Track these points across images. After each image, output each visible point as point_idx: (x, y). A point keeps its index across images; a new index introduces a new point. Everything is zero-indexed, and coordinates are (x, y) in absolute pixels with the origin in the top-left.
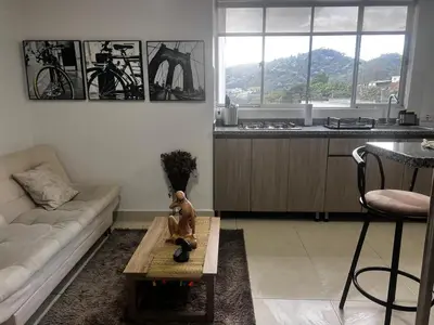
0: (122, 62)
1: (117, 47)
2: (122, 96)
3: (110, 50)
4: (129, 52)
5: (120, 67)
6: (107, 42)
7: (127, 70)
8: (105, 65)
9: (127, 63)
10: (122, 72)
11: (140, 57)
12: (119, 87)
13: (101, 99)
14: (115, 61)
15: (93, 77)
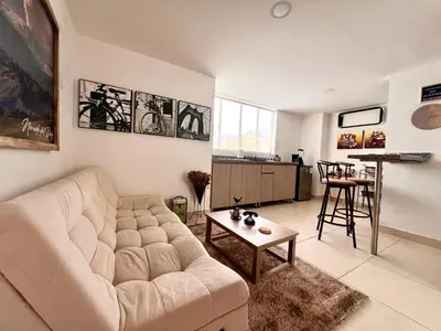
0: (115, 102)
1: (112, 91)
2: (112, 128)
3: (105, 91)
4: (121, 96)
5: (112, 106)
6: (103, 85)
7: (119, 109)
8: (99, 102)
9: (120, 104)
10: (114, 110)
11: (131, 102)
12: (110, 121)
13: (91, 127)
14: (108, 101)
15: (85, 109)
